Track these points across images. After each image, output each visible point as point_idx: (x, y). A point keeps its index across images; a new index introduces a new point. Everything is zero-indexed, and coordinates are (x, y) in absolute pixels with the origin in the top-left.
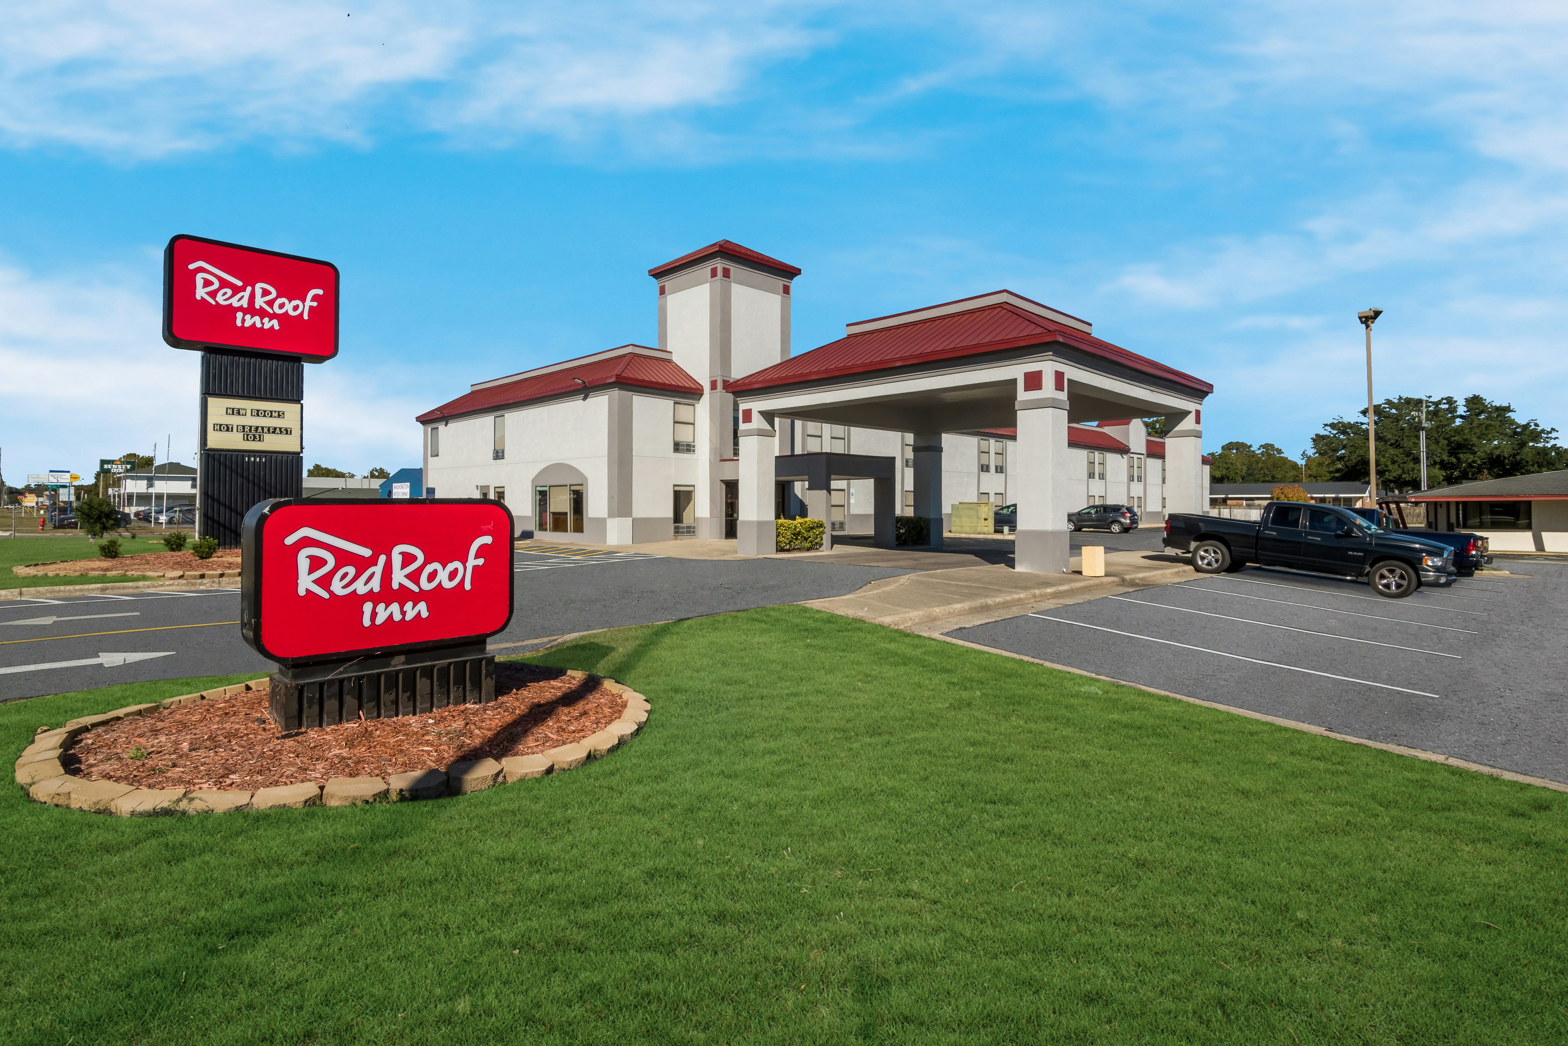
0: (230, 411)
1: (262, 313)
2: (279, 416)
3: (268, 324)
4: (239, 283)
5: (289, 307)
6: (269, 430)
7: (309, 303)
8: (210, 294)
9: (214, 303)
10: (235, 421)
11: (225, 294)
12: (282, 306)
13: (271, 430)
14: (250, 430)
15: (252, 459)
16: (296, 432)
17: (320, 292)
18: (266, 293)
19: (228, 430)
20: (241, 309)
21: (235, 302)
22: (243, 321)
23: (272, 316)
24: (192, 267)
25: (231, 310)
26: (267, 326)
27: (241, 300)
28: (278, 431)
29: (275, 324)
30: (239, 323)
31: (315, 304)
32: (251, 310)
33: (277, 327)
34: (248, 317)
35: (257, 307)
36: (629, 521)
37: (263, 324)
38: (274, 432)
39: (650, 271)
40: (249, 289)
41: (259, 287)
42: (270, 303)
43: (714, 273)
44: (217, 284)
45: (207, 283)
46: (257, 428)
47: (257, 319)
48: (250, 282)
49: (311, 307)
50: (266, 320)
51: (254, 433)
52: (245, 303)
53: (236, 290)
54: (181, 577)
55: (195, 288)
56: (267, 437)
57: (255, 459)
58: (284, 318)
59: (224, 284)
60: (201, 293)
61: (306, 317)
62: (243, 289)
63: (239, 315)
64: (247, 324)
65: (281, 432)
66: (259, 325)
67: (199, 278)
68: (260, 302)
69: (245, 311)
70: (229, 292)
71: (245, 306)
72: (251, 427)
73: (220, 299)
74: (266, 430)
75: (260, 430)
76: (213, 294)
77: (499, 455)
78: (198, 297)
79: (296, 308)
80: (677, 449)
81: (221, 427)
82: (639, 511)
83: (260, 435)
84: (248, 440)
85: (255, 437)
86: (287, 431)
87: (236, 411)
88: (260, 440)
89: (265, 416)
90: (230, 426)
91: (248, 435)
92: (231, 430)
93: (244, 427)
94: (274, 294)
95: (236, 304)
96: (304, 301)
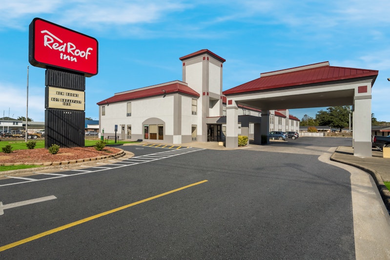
0: (58, 93)
1: (70, 55)
2: (76, 96)
3: (73, 59)
4: (62, 42)
5: (80, 53)
7: (88, 53)
8: (50, 44)
9: (51, 48)
10: (60, 97)
11: (56, 45)
12: (78, 53)
16: (83, 103)
17: (91, 49)
18: (72, 47)
20: (62, 52)
21: (60, 49)
22: (63, 57)
23: (74, 56)
24: (43, 32)
25: (58, 52)
26: (72, 60)
27: (62, 49)
29: (75, 59)
30: (61, 58)
31: (90, 54)
32: (66, 53)
33: (76, 61)
34: (65, 55)
35: (68, 52)
36: (180, 136)
38: (75, 102)
39: (180, 58)
40: (65, 44)
41: (69, 44)
42: (73, 51)
43: (204, 58)
44: (52, 41)
45: (49, 40)
47: (68, 57)
49: (88, 55)
50: (72, 57)
52: (64, 50)
53: (60, 44)
54: (51, 164)
55: (44, 41)
56: (72, 104)
57: (67, 113)
58: (78, 58)
59: (55, 41)
60: (46, 43)
61: (86, 58)
62: (63, 44)
63: (62, 54)
64: (65, 58)
65: (77, 102)
66: (69, 59)
67: (46, 37)
68: (69, 50)
69: (64, 53)
70: (58, 45)
71: (64, 51)
72: (66, 100)
73: (54, 47)
74: (72, 101)
75: (69, 101)
76: (51, 45)
77: (129, 115)
78: (45, 45)
79: (83, 54)
80: (193, 114)
81: (54, 99)
82: (183, 133)
83: (69, 103)
84: (65, 105)
85: (67, 104)
86: (79, 102)
87: (60, 93)
88: (69, 105)
89: (71, 96)
90: (58, 99)
91: (65, 103)
92: (58, 101)
93: (63, 100)
94: (75, 48)
95: (60, 50)
96: (86, 52)
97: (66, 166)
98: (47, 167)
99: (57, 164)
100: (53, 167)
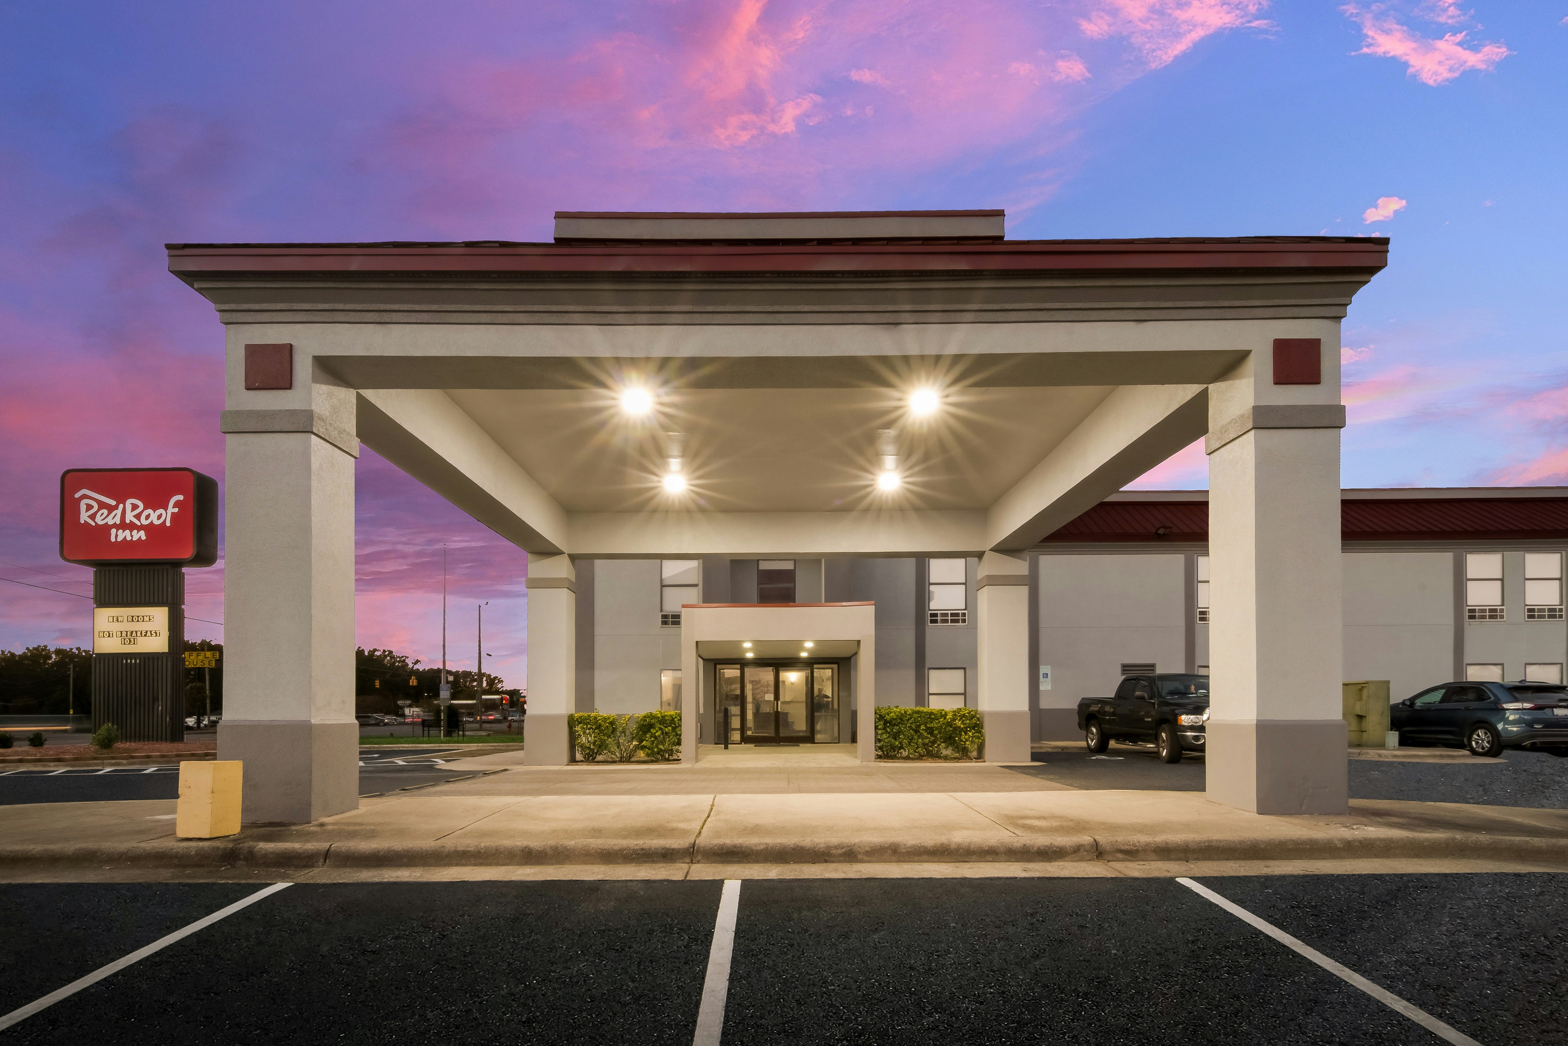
0: (111, 619)
1: (132, 527)
2: (150, 619)
3: (136, 535)
4: (113, 503)
5: (154, 517)
6: (141, 634)
7: (171, 511)
8: (90, 516)
9: (94, 524)
10: (115, 627)
11: (102, 514)
12: (148, 517)
13: (143, 634)
14: (127, 635)
15: (129, 661)
16: (165, 633)
18: (135, 507)
19: (109, 636)
20: (115, 526)
21: (110, 521)
22: (117, 536)
23: (139, 528)
24: (78, 495)
25: (107, 528)
26: (136, 537)
27: (114, 519)
28: (149, 634)
29: (142, 535)
30: (113, 539)
31: (176, 510)
32: (123, 525)
33: (144, 538)
34: (120, 532)
35: (128, 521)
37: (132, 536)
38: (145, 635)
40: (121, 506)
41: (129, 502)
42: (138, 516)
44: (96, 507)
45: (89, 507)
46: (132, 632)
47: (127, 532)
48: (121, 500)
49: (173, 514)
50: (135, 532)
51: (130, 637)
52: (117, 520)
53: (111, 509)
56: (140, 640)
57: (131, 661)
58: (150, 529)
59: (102, 505)
60: (84, 517)
61: (168, 523)
62: (116, 507)
63: (114, 531)
64: (120, 538)
65: (151, 634)
66: (129, 538)
67: (83, 504)
69: (117, 527)
71: (118, 522)
72: (127, 632)
73: (99, 519)
74: (138, 634)
75: (134, 634)
76: (93, 517)
78: (82, 522)
79: (159, 517)
81: (104, 634)
83: (134, 639)
84: (125, 644)
85: (130, 641)
86: (156, 633)
87: (115, 619)
88: (134, 644)
89: (138, 621)
90: (111, 633)
91: (125, 639)
92: (111, 636)
93: (121, 632)
94: (141, 507)
95: (111, 523)
96: (166, 509)
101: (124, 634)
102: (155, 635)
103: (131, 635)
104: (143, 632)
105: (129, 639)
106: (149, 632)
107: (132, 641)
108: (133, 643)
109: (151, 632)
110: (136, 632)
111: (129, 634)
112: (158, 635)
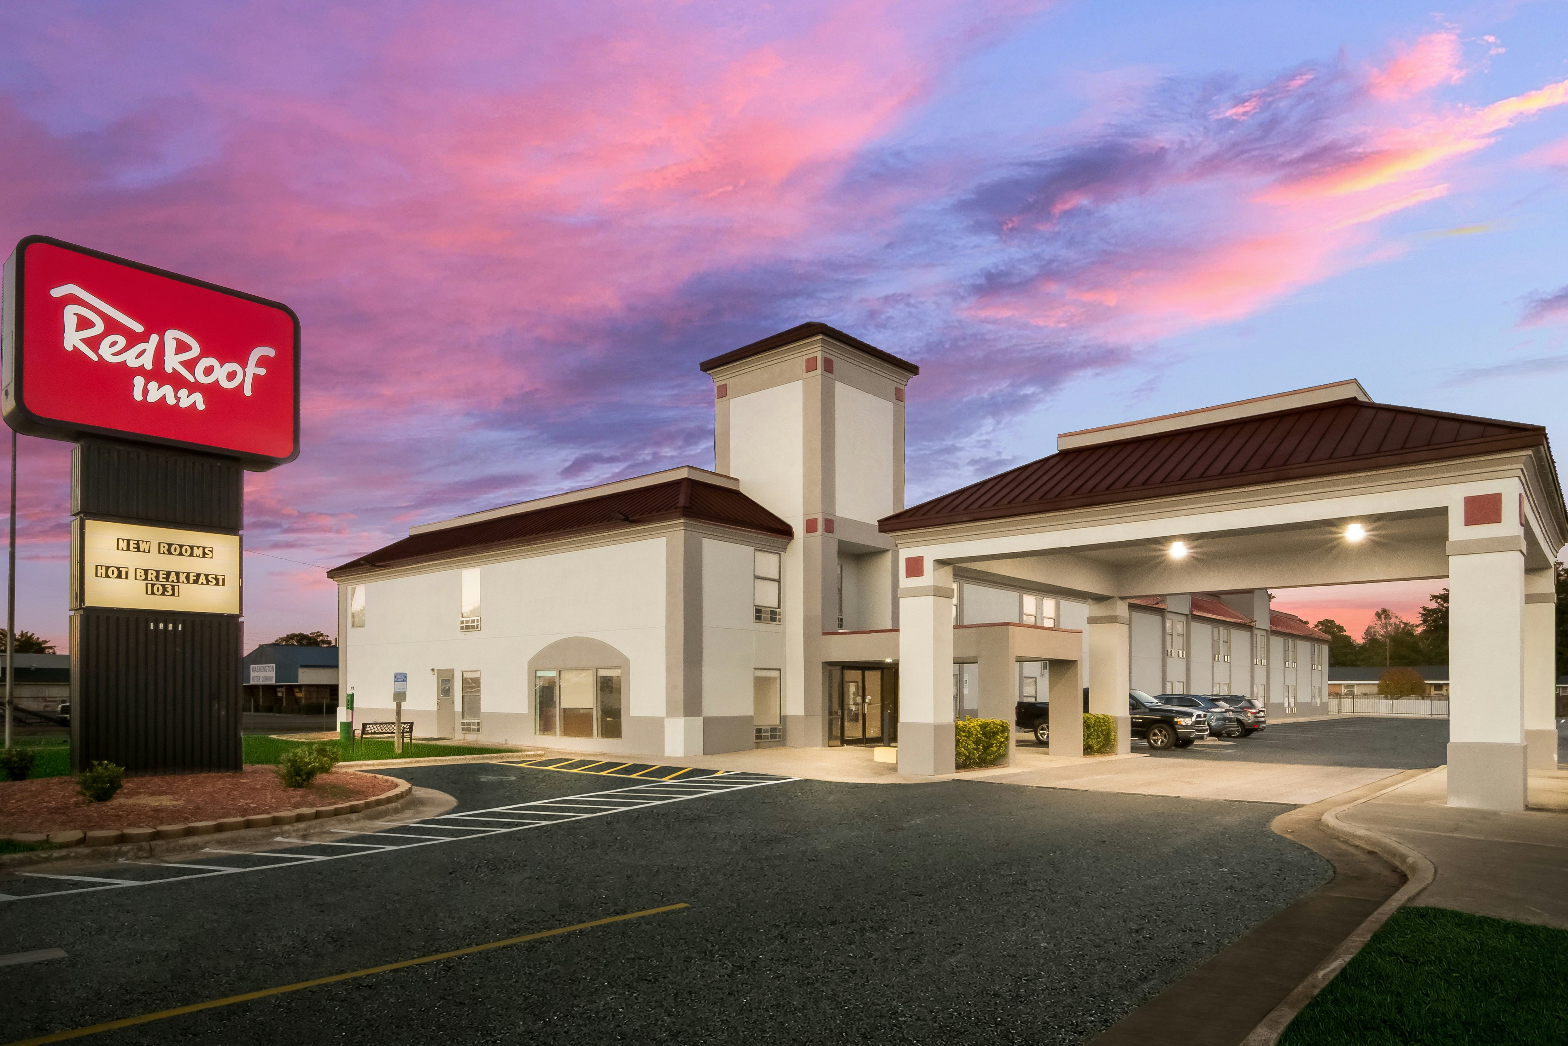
0: (123, 545)
1: (177, 382)
2: (204, 554)
3: (187, 399)
4: (138, 328)
5: (220, 374)
6: (188, 578)
7: (253, 369)
8: (87, 341)
9: (95, 358)
10: (131, 561)
11: (114, 344)
12: (209, 371)
13: (192, 578)
14: (157, 578)
15: (161, 626)
16: (232, 581)
17: (270, 352)
18: (182, 347)
19: (119, 576)
20: (141, 371)
21: (131, 359)
22: (145, 392)
23: (193, 387)
24: (57, 292)
25: (125, 373)
26: (185, 403)
27: (141, 357)
28: (202, 579)
29: (198, 400)
30: (138, 396)
31: (262, 372)
32: (158, 374)
33: (201, 406)
34: (153, 385)
35: (169, 369)
36: (698, 721)
37: (178, 399)
38: (196, 582)
39: (701, 364)
40: (154, 338)
41: (172, 336)
42: (190, 365)
43: (811, 366)
44: (99, 327)
45: (83, 324)
46: (168, 574)
47: (168, 390)
48: (156, 326)
49: (256, 377)
50: (183, 393)
51: (164, 582)
52: (147, 362)
53: (133, 339)
55: (63, 331)
56: (185, 589)
57: (166, 626)
58: (212, 392)
59: (112, 326)
60: (72, 339)
61: (248, 392)
62: (144, 338)
63: (139, 382)
64: (153, 398)
65: (208, 581)
66: (171, 401)
67: (70, 314)
68: (172, 362)
70: (122, 341)
71: (149, 366)
72: (158, 572)
73: (107, 352)
74: (182, 578)
75: (173, 577)
76: (94, 343)
77: (468, 625)
78: (68, 347)
79: (231, 376)
80: (758, 618)
81: (107, 571)
82: (712, 707)
83: (173, 587)
84: (153, 593)
85: (165, 589)
86: (217, 579)
87: (132, 545)
88: (173, 594)
89: (181, 554)
90: (124, 571)
91: (153, 585)
92: (124, 576)
93: (146, 572)
94: (196, 350)
95: (133, 363)
96: (244, 366)
97: (140, 849)
98: (64, 852)
99: (106, 841)
100: (86, 851)
101: (152, 575)
102: (214, 582)
103: (167, 578)
104: (191, 575)
105: (163, 586)
106: (202, 577)
107: (169, 589)
108: (171, 592)
109: (207, 576)
110: (177, 574)
111: (161, 576)
112: (221, 583)
